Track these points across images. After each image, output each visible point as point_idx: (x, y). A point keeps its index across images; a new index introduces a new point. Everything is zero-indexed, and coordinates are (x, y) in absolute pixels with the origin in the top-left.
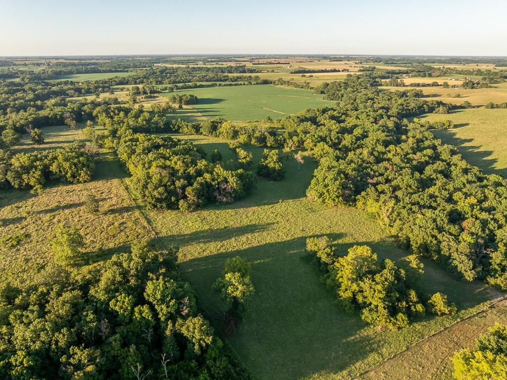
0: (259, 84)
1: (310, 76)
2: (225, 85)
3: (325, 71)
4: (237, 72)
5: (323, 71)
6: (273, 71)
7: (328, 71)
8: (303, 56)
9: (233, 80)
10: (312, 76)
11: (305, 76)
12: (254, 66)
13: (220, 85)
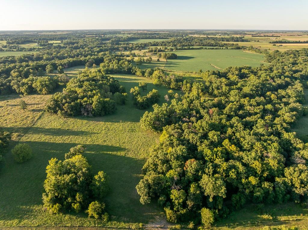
0: (233, 49)
1: (280, 45)
2: (209, 49)
3: (299, 42)
4: (232, 41)
5: (296, 42)
6: (258, 41)
7: (301, 43)
8: (301, 32)
9: (221, 46)
10: (282, 45)
11: (275, 45)
12: (253, 37)
13: (205, 48)
